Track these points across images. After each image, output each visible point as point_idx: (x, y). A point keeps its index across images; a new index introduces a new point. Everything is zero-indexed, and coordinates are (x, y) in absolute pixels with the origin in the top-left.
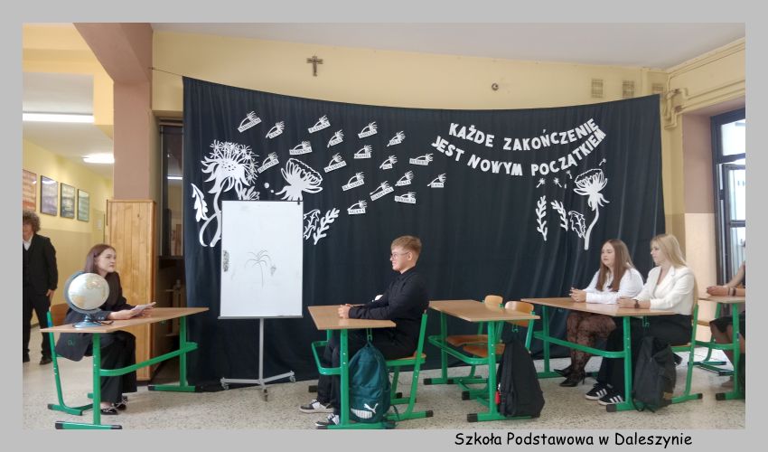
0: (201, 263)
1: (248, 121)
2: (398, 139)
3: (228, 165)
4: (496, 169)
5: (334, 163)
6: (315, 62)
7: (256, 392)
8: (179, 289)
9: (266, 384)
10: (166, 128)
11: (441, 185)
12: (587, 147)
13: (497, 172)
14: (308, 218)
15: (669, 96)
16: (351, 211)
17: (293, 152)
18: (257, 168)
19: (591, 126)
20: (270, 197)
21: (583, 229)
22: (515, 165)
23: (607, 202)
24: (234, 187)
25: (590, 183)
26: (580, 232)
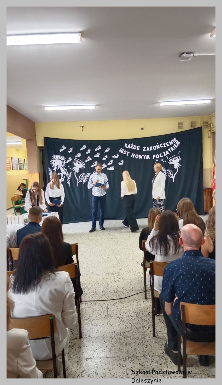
1: (62, 148)
2: (108, 150)
3: (58, 162)
4: (141, 157)
6: (82, 127)
10: (42, 149)
11: (122, 164)
12: (173, 148)
14: (81, 176)
15: (209, 126)
17: (76, 156)
18: (66, 162)
19: (175, 140)
20: (70, 171)
21: (172, 175)
22: (147, 156)
23: (181, 166)
24: (60, 168)
25: (174, 160)
26: (171, 176)
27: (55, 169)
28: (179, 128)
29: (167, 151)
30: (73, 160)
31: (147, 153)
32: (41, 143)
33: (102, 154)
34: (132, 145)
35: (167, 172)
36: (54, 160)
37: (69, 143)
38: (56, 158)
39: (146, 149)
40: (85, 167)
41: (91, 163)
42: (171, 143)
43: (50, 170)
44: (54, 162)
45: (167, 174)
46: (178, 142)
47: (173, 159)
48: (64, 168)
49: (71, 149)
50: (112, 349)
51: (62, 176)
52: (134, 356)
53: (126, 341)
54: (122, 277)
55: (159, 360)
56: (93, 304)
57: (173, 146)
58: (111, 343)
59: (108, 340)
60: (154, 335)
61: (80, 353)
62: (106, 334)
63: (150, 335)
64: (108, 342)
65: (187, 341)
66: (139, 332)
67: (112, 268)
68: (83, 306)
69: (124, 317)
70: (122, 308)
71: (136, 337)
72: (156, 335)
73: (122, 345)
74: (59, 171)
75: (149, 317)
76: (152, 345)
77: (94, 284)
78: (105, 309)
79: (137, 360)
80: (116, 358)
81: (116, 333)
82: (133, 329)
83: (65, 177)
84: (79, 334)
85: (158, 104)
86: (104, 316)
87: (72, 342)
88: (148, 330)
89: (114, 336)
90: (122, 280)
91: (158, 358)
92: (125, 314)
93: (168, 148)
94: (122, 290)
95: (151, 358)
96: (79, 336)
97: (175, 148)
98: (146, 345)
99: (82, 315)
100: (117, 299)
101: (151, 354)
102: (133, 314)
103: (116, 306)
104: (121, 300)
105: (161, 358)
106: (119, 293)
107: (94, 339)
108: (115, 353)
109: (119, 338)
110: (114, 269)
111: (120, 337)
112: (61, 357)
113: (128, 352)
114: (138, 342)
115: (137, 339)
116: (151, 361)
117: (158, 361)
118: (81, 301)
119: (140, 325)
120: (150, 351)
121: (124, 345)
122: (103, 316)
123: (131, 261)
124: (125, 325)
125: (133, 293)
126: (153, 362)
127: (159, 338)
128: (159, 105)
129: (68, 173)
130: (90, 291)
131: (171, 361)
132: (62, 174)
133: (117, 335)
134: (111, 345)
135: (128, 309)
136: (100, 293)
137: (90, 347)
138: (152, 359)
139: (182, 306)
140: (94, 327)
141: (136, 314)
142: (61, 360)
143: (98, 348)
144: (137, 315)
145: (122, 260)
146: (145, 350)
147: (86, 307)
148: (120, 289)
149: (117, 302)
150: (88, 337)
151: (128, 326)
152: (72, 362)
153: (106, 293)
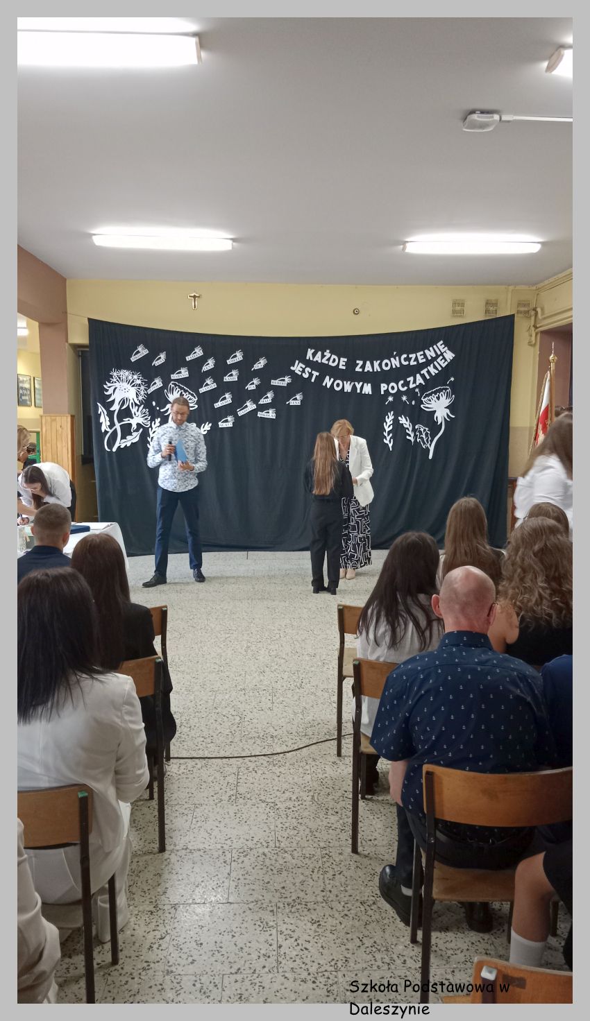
0: (107, 463)
1: (138, 352)
2: (261, 364)
3: (124, 388)
4: (348, 387)
5: (207, 385)
6: (195, 297)
10: (83, 352)
11: (298, 403)
13: (349, 391)
15: (532, 313)
16: (221, 425)
17: (174, 376)
18: (146, 390)
19: (441, 348)
20: (156, 413)
21: (427, 440)
22: (365, 384)
23: (454, 417)
24: (129, 405)
25: (436, 400)
26: (424, 443)
27: (116, 407)
28: (455, 317)
29: (418, 376)
30: (165, 385)
31: (365, 377)
32: (79, 336)
33: (246, 376)
34: (327, 354)
35: (414, 430)
36: (114, 384)
37: (156, 339)
38: (120, 378)
39: (363, 367)
40: (196, 406)
41: (215, 395)
42: (430, 353)
43: (101, 409)
44: (113, 388)
45: (416, 436)
46: (448, 351)
47: (434, 397)
48: (139, 406)
49: (163, 356)
50: (242, 880)
51: (134, 426)
52: (299, 901)
53: (280, 863)
54: (281, 699)
55: (364, 913)
56: (199, 766)
57: (435, 363)
58: (240, 865)
59: (233, 859)
60: (355, 850)
61: (159, 890)
62: (229, 842)
63: (343, 848)
64: (233, 863)
65: (436, 863)
66: (316, 840)
67: (256, 675)
68: (172, 768)
69: (280, 801)
70: (276, 779)
71: (307, 852)
72: (360, 849)
73: (270, 873)
74: (126, 413)
75: (344, 802)
76: (347, 874)
77: (206, 715)
78: (232, 779)
79: (306, 912)
80: (251, 906)
81: (255, 842)
82: (301, 832)
83: (141, 430)
84: (158, 842)
85: (402, 246)
86: (227, 798)
87: (138, 862)
88: (339, 836)
89: (251, 849)
90: (281, 706)
91: (361, 906)
92: (284, 792)
93: (420, 367)
94: (280, 732)
95: (344, 907)
96: (158, 845)
97: (440, 369)
98: (331, 873)
99: (169, 794)
100: (264, 755)
101: (342, 895)
102: (304, 795)
103: (260, 772)
104: (275, 757)
105: (368, 908)
106: (270, 740)
107: (197, 854)
108: (251, 892)
109: (264, 854)
110: (262, 678)
111: (266, 851)
112: (107, 897)
113: (283, 891)
114: (312, 866)
115: (310, 858)
116: (343, 914)
117: (359, 914)
118: (168, 758)
119: (321, 824)
120: (342, 889)
121: (275, 872)
122: (225, 798)
123: (307, 658)
124: (280, 820)
125: (306, 741)
126: (346, 917)
127: (366, 856)
128: (404, 249)
129: (152, 420)
130: (193, 732)
131: (393, 917)
132: (134, 422)
133: (259, 845)
134: (242, 872)
135: (292, 782)
136: (221, 738)
137: (185, 876)
138: (346, 909)
139: (428, 773)
140: (199, 824)
141: (311, 793)
142: (107, 906)
143: (207, 877)
144: (313, 796)
145: (284, 657)
146: (329, 887)
147: (180, 772)
148: (272, 730)
149: (265, 763)
150: (183, 849)
151: (287, 825)
152: (137, 912)
153: (236, 740)
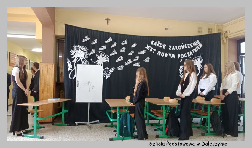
0: (70, 84)
2: (134, 45)
3: (79, 53)
4: (166, 56)
6: (108, 20)
7: (87, 126)
8: (62, 93)
9: (90, 124)
10: (59, 40)
11: (148, 61)
12: (196, 49)
13: (167, 57)
14: (105, 70)
15: (224, 33)
16: (119, 69)
17: (100, 49)
18: (88, 54)
19: (198, 42)
20: (92, 63)
22: (173, 54)
24: (81, 60)
25: (197, 61)
27: (75, 61)
28: (199, 33)
29: (191, 52)
32: (61, 32)
33: (128, 50)
34: (159, 43)
36: (75, 51)
37: (93, 34)
40: (109, 61)
41: (116, 57)
42: (195, 44)
46: (200, 44)
48: (85, 60)
74: (79, 63)
93: (191, 49)
97: (198, 50)
